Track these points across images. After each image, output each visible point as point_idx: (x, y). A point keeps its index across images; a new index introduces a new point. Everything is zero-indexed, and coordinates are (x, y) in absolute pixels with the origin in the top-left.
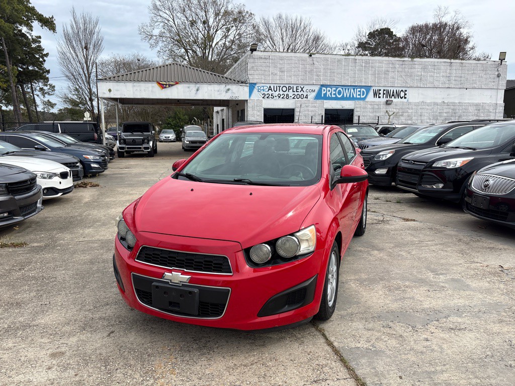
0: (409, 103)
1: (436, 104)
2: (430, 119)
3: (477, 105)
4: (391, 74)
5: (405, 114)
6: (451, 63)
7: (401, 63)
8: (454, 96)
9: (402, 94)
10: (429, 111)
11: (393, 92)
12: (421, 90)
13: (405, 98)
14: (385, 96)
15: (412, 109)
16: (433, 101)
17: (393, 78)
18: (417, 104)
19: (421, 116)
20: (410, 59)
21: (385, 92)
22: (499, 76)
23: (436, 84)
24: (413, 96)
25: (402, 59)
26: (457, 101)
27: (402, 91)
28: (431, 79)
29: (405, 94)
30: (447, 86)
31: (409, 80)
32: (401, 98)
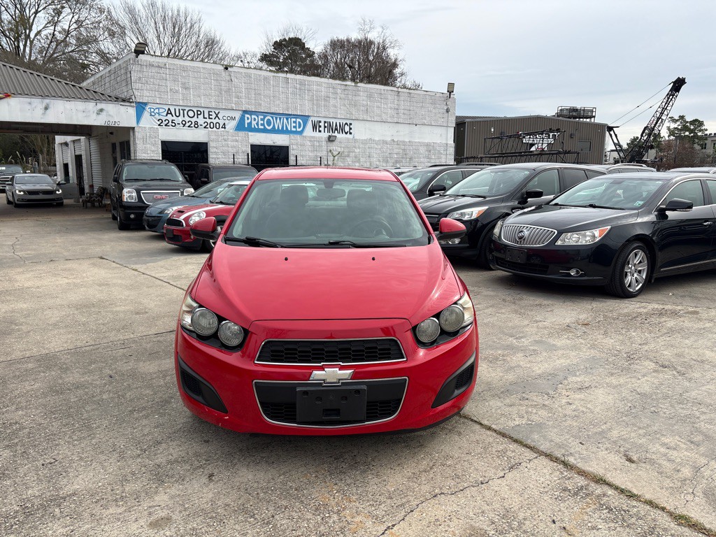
0: (355, 140)
1: (385, 142)
2: (379, 161)
3: (428, 145)
4: (332, 102)
5: (352, 154)
6: (399, 92)
7: (343, 87)
8: (403, 133)
9: (347, 129)
10: (378, 151)
11: (336, 125)
12: (368, 124)
13: (351, 133)
14: (326, 129)
15: (359, 148)
16: (381, 138)
17: (335, 106)
18: (365, 142)
19: (369, 157)
20: (353, 84)
21: (326, 125)
22: (448, 111)
23: (384, 117)
24: (361, 131)
25: (344, 83)
26: (407, 140)
27: (346, 124)
28: (377, 111)
29: (350, 129)
30: (395, 120)
31: (353, 111)
32: (346, 133)
